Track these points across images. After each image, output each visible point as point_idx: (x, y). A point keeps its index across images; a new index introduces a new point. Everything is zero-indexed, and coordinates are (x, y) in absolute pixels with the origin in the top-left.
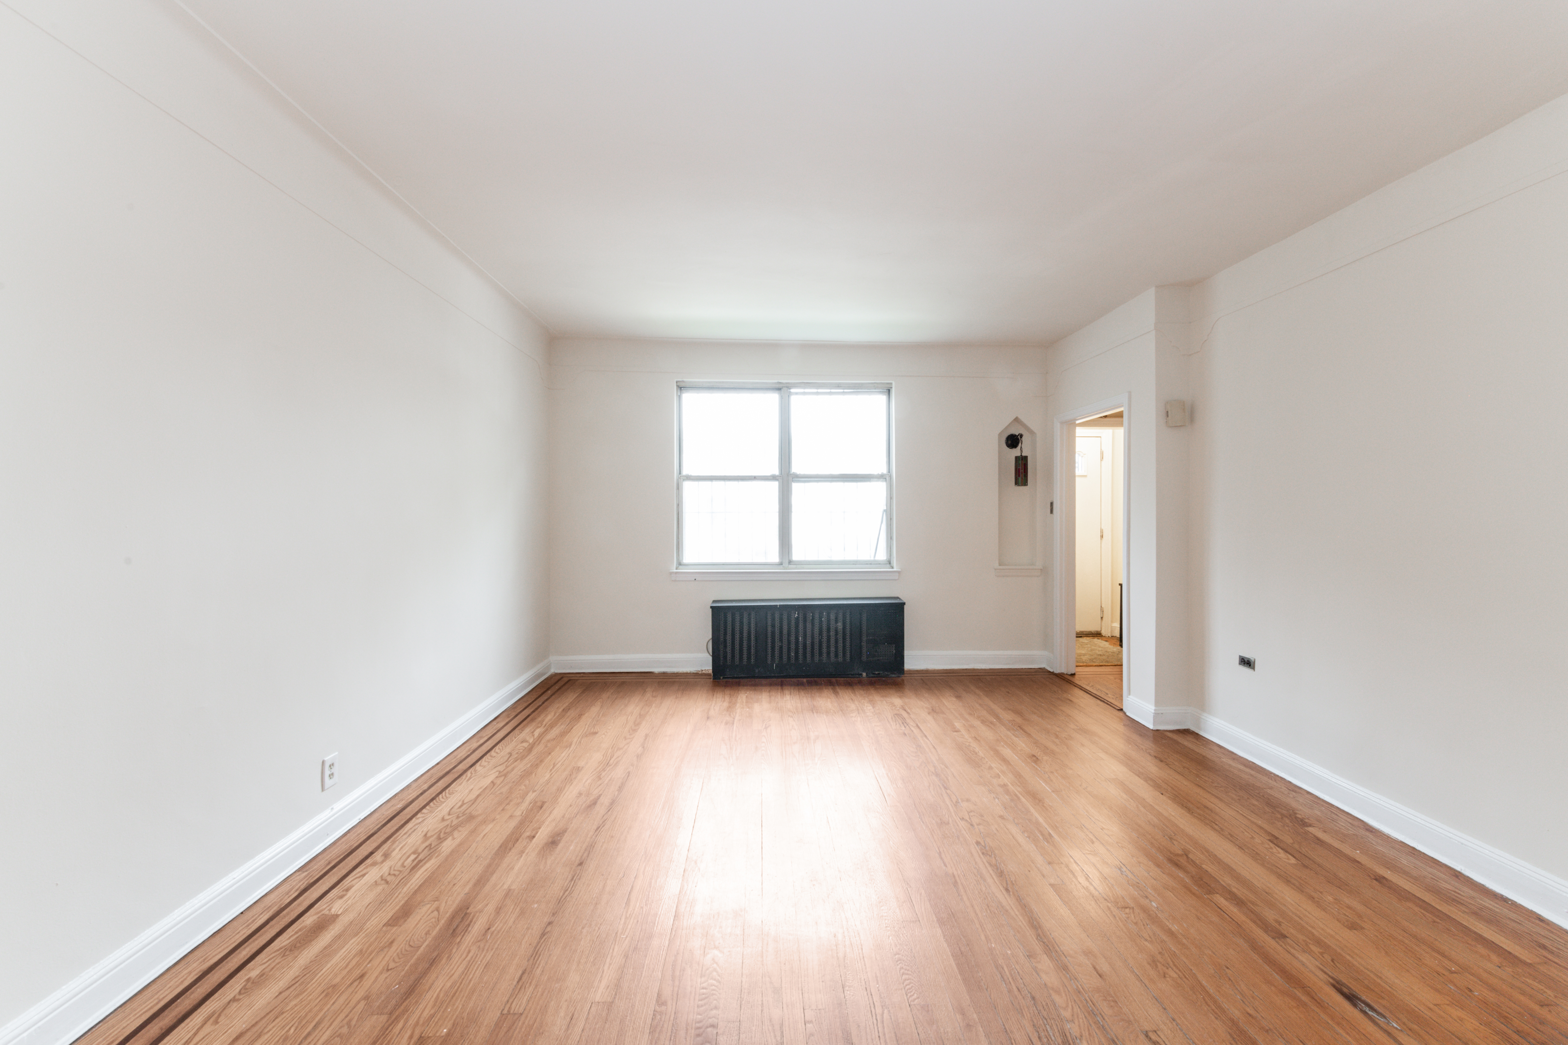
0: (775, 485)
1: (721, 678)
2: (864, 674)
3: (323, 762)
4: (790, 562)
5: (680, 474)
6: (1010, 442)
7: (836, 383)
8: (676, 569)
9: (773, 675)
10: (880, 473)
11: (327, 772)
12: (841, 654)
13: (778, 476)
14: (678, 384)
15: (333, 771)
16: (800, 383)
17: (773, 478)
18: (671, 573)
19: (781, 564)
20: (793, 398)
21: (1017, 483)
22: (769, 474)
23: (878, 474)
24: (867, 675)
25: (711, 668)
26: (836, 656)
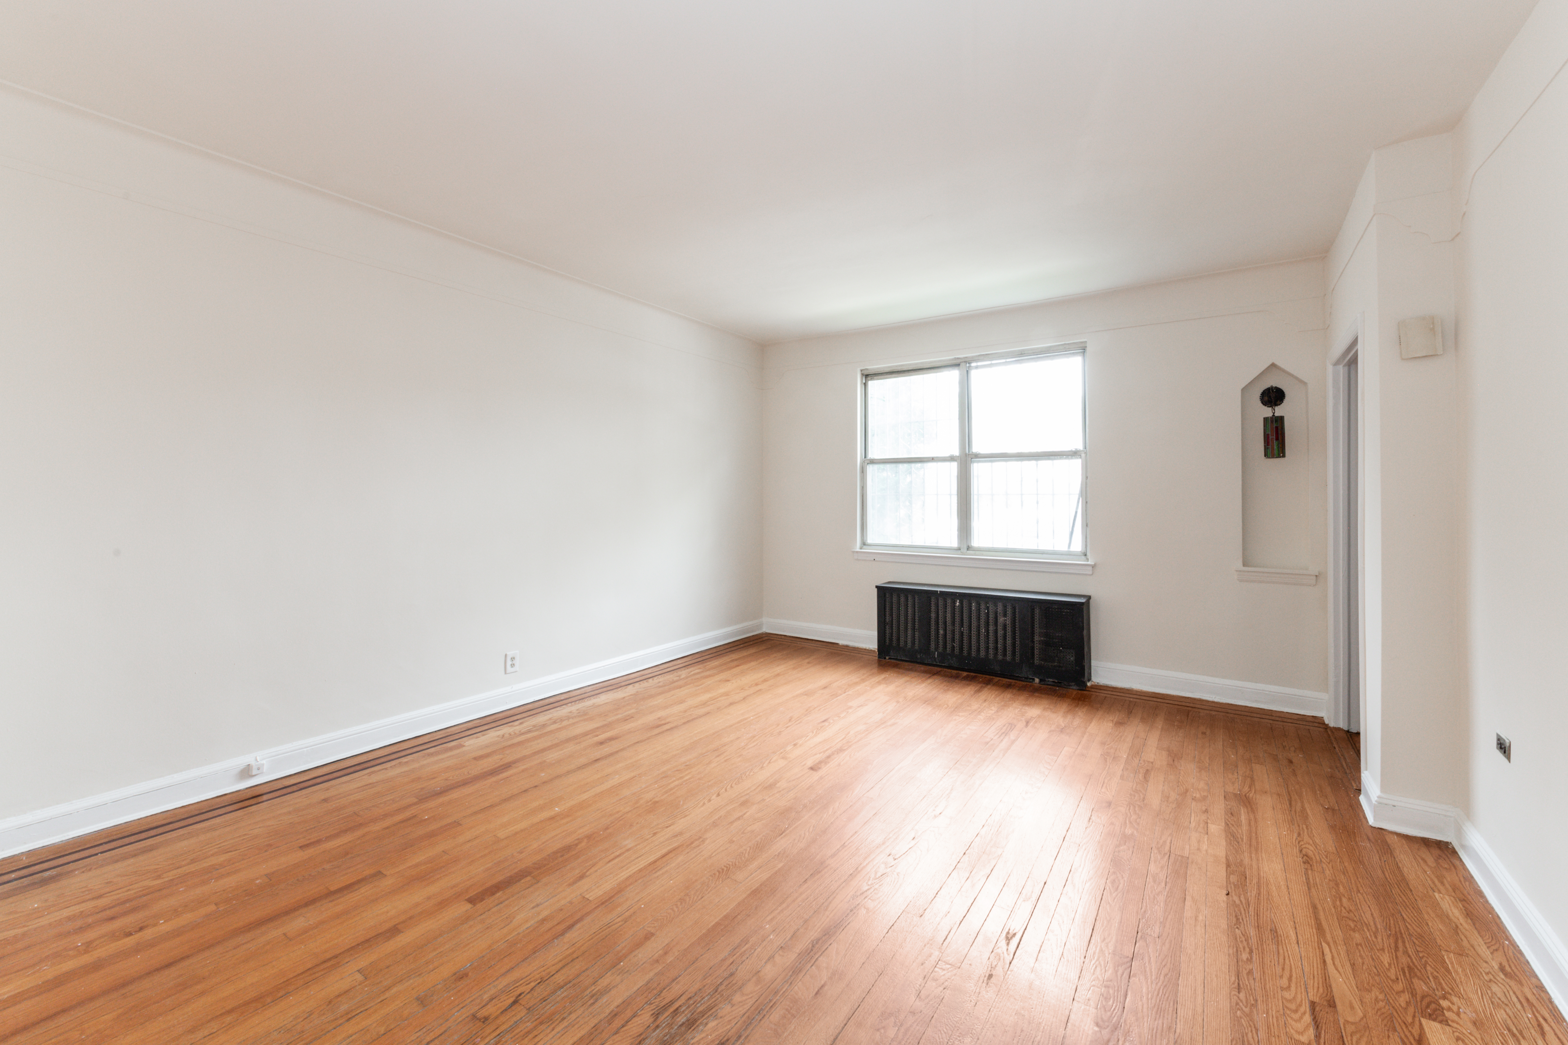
0: (954, 466)
1: (887, 658)
2: (1037, 680)
3: (506, 655)
4: (969, 548)
5: (865, 457)
6: (1266, 398)
7: (1019, 350)
8: (861, 549)
9: (934, 663)
10: (1074, 450)
11: (509, 663)
12: (1009, 653)
13: (956, 456)
14: (863, 372)
15: (514, 662)
16: (979, 356)
17: (952, 459)
18: (854, 552)
19: (959, 549)
20: (974, 373)
21: (1266, 455)
22: (947, 454)
23: (1071, 451)
24: (1041, 680)
25: (876, 647)
26: (1005, 654)
